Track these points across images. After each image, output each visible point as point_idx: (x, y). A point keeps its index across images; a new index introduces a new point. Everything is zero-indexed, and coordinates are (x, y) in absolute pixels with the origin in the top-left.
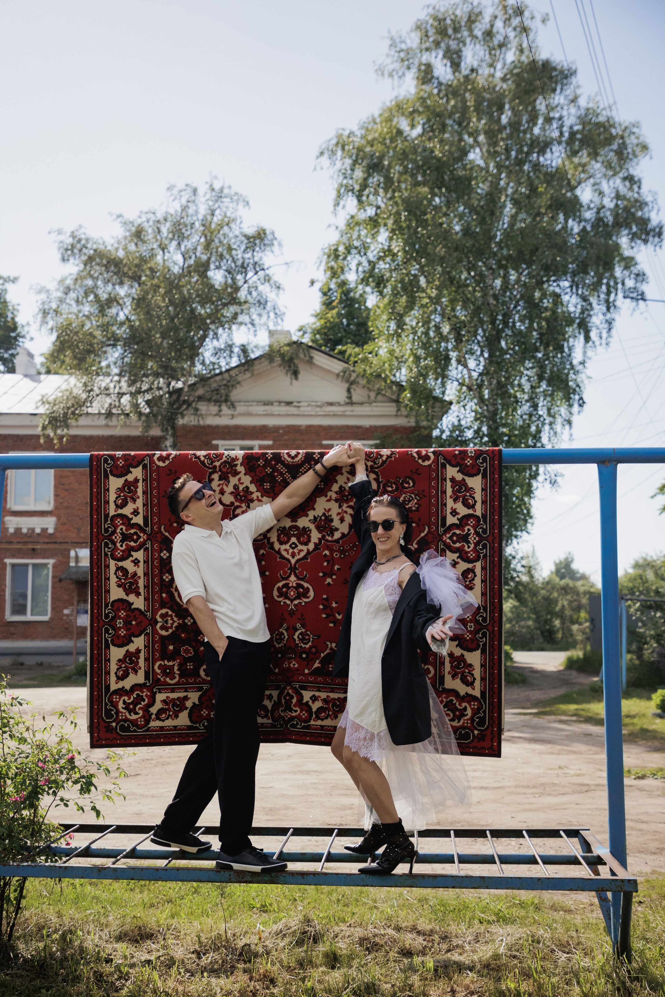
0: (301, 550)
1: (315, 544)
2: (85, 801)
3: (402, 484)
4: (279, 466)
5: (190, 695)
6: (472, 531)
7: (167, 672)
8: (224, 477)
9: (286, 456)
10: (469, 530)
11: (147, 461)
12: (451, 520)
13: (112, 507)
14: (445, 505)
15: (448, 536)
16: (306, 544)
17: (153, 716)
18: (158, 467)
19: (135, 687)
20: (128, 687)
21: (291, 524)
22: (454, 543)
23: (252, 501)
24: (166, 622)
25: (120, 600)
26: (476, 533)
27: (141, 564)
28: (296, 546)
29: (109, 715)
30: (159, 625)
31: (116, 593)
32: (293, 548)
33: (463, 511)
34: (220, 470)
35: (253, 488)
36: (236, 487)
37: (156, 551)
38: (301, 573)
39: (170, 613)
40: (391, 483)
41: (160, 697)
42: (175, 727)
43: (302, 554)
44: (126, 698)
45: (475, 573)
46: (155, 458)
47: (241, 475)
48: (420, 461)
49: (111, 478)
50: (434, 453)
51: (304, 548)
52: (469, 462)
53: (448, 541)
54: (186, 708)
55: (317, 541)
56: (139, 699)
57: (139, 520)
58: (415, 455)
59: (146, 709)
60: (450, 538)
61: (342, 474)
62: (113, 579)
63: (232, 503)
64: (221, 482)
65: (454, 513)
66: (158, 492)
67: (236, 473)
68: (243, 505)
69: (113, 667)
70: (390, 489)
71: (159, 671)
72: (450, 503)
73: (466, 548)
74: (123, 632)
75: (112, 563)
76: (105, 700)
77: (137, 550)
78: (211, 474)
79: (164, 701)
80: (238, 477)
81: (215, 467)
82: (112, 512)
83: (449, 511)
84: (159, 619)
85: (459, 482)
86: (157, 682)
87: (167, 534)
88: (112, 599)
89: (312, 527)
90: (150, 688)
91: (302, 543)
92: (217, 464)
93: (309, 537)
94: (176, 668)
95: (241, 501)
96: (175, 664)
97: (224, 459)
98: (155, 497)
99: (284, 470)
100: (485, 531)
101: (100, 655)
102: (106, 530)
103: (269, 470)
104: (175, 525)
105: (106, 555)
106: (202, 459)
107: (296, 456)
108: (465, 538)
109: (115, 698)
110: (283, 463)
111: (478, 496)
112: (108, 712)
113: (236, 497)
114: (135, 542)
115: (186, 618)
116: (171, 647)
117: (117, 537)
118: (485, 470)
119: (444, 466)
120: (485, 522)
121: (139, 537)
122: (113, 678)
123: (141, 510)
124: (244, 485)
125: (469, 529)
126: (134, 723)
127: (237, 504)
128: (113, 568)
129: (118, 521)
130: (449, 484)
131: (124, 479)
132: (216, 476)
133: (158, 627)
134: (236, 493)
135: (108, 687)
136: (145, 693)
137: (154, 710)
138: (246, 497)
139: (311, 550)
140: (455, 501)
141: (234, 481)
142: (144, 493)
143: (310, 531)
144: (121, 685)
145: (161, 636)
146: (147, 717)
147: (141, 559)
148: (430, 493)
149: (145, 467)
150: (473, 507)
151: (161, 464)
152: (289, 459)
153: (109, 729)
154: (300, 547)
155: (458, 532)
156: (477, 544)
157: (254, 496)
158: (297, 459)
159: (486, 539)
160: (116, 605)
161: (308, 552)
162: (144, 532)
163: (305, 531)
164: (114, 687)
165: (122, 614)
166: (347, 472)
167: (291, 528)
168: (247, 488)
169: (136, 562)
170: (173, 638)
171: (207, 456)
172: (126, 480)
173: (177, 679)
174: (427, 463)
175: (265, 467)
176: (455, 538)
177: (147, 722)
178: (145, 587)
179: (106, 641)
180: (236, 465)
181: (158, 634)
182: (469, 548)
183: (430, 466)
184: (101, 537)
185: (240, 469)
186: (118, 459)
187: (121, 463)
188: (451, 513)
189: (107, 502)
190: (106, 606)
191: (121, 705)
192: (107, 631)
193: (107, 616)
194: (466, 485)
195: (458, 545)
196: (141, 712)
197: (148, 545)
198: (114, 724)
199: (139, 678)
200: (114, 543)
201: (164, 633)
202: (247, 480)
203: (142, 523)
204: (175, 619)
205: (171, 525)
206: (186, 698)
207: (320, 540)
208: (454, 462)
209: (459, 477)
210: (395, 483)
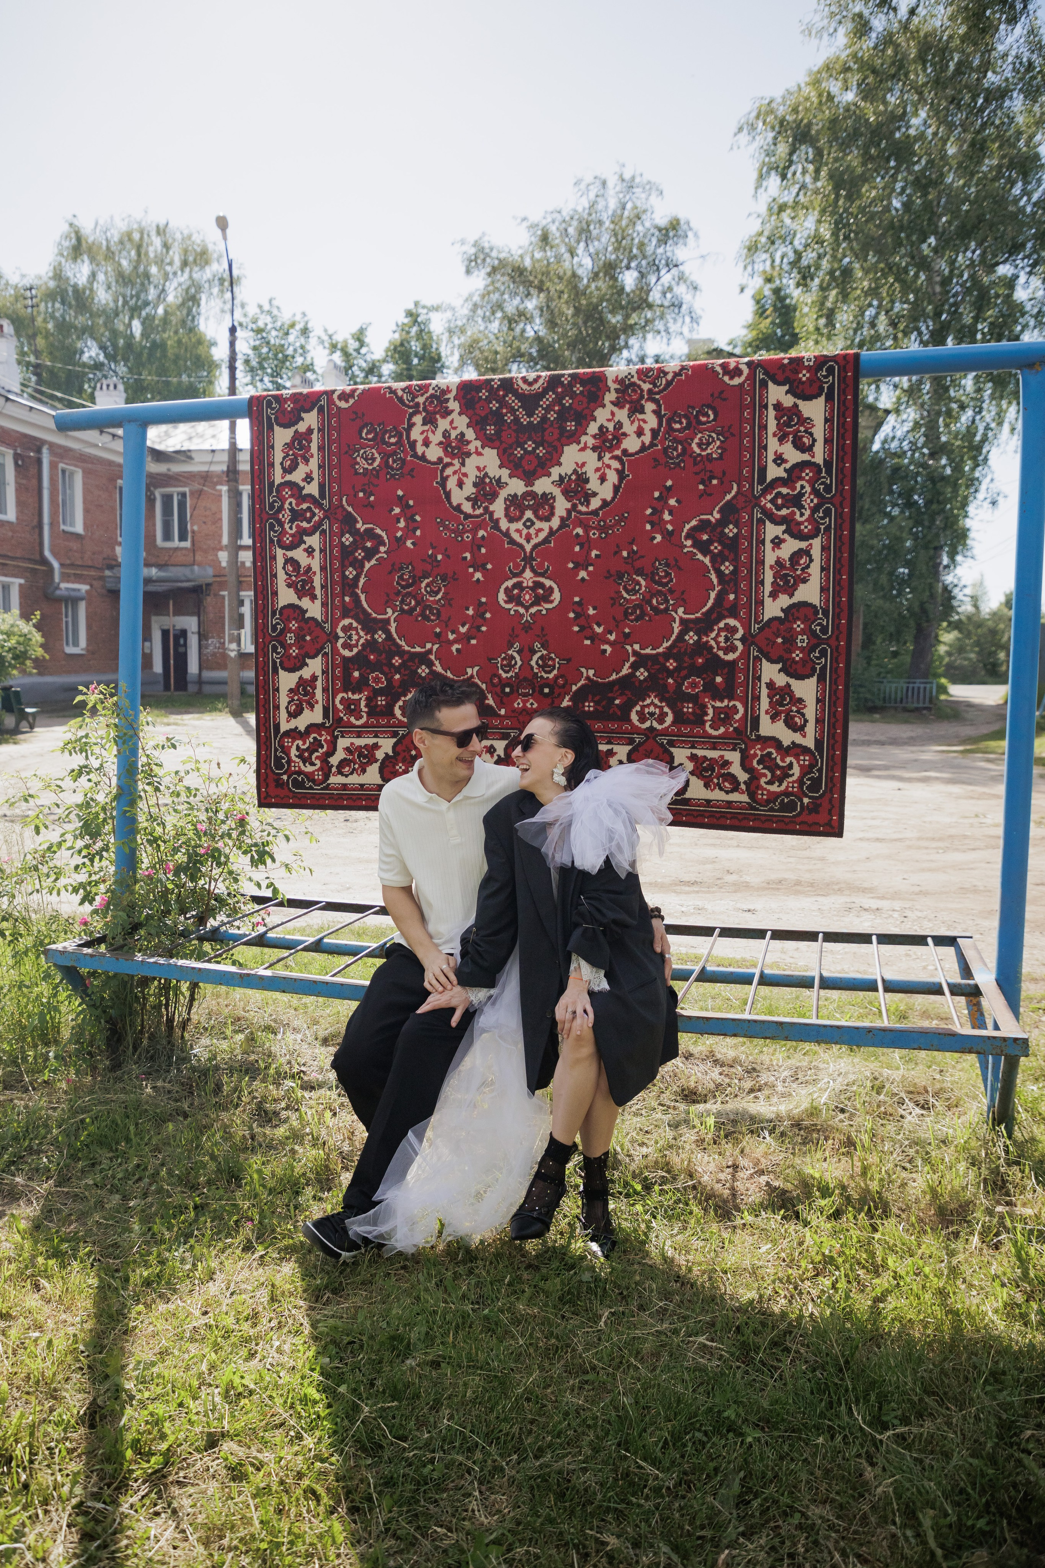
0: (540, 530)
1: (562, 518)
2: (259, 874)
3: (697, 417)
4: (510, 399)
5: (381, 741)
6: (808, 489)
7: (351, 708)
8: (430, 420)
9: (520, 383)
10: (802, 487)
11: (323, 402)
12: (774, 472)
13: (278, 470)
14: (765, 448)
15: (769, 497)
16: (548, 519)
17: (334, 769)
18: (339, 408)
19: (311, 728)
20: (302, 728)
21: (525, 489)
22: (779, 508)
23: (468, 454)
24: (350, 637)
25: (291, 606)
26: (815, 492)
27: (317, 554)
28: (533, 523)
29: (279, 766)
30: (341, 641)
31: (286, 596)
32: (528, 528)
33: (794, 456)
34: (425, 409)
35: (470, 434)
36: (446, 434)
37: (336, 534)
38: (541, 565)
39: (355, 624)
40: (680, 416)
41: (343, 743)
42: (362, 785)
43: (542, 536)
44: (300, 742)
45: (810, 556)
46: (335, 396)
47: (455, 415)
48: (726, 379)
49: (277, 428)
50: (749, 364)
51: (545, 526)
52: (804, 376)
53: (769, 505)
54: (376, 761)
55: (564, 514)
56: (317, 744)
57: (312, 489)
58: (718, 369)
59: (325, 758)
60: (773, 501)
61: (604, 406)
62: (281, 576)
63: (440, 460)
64: (426, 428)
65: (779, 460)
66: (339, 448)
67: (447, 413)
68: (456, 462)
69: (284, 700)
70: (677, 426)
71: (341, 707)
72: (773, 444)
73: (798, 517)
74: (294, 651)
75: (280, 553)
76: (275, 744)
77: (310, 533)
78: (412, 415)
79: (347, 749)
80: (449, 418)
81: (418, 404)
82: (278, 480)
83: (771, 456)
84: (341, 634)
85: (789, 409)
86: (339, 721)
87: (350, 509)
88: (281, 604)
89: (557, 492)
90: (330, 730)
91: (541, 519)
92: (421, 400)
93: (552, 508)
94: (363, 703)
95: (453, 456)
96: (361, 698)
97: (431, 391)
98: (334, 454)
99: (516, 404)
100: (828, 489)
101: (266, 682)
102: (272, 506)
103: (494, 405)
104: (361, 495)
105: (272, 541)
106: (400, 393)
107: (536, 380)
108: (796, 501)
109: (287, 742)
110: (516, 393)
111: (819, 431)
112: (278, 759)
113: (445, 450)
114: (309, 522)
115: (375, 632)
116: (356, 674)
117: (285, 516)
118: (831, 388)
119: (764, 385)
120: (829, 473)
121: (314, 515)
122: (283, 715)
123: (315, 475)
124: (458, 431)
125: (803, 485)
126: (309, 776)
127: (447, 460)
128: (280, 561)
129: (287, 492)
130: (772, 413)
131: (293, 429)
132: (418, 419)
133: (339, 644)
134: (446, 444)
135: (277, 727)
136: (324, 737)
137: (334, 760)
138: (459, 448)
139: (555, 527)
140: (781, 440)
141: (443, 424)
142: (321, 448)
143: (554, 498)
144: (293, 724)
145: (344, 658)
146: (326, 770)
147: (317, 547)
148: (742, 428)
149: (321, 411)
150: (809, 449)
151: (343, 405)
152: (525, 387)
153: (280, 784)
154: (538, 524)
155: (785, 491)
156: (814, 510)
157: (472, 447)
158: (536, 386)
159: (830, 501)
160: (285, 611)
161: (551, 532)
162: (320, 506)
163: (546, 500)
164: (284, 727)
165: (294, 625)
166: (612, 402)
167: (526, 495)
168: (462, 434)
169: (310, 551)
170: (359, 661)
171: (408, 390)
172: (296, 432)
173: (364, 719)
174: (737, 381)
175: (488, 400)
176: (780, 501)
177: (327, 776)
178: (322, 587)
179: (274, 663)
180: (447, 400)
181: (340, 655)
182: (802, 517)
183: (741, 385)
184: (265, 516)
185: (454, 405)
186: (286, 400)
187: (289, 406)
188: (774, 461)
189: (272, 465)
190: (274, 613)
191: (294, 752)
192: (275, 649)
193: (274, 628)
194: (799, 414)
195: (784, 512)
196: (318, 762)
197: (326, 526)
198: (285, 777)
199: (314, 716)
200: (281, 524)
201: (347, 653)
202: (462, 422)
203: (317, 495)
204: (362, 633)
205: (356, 495)
206: (376, 746)
207: (569, 511)
208: (780, 377)
209: (788, 401)
210: (686, 417)
